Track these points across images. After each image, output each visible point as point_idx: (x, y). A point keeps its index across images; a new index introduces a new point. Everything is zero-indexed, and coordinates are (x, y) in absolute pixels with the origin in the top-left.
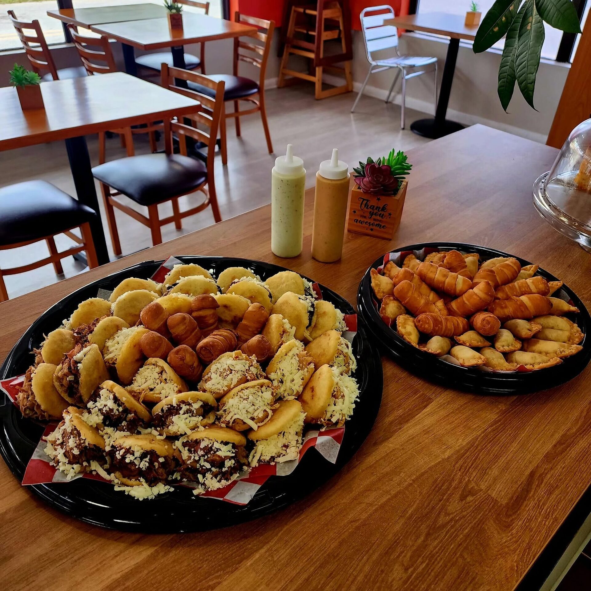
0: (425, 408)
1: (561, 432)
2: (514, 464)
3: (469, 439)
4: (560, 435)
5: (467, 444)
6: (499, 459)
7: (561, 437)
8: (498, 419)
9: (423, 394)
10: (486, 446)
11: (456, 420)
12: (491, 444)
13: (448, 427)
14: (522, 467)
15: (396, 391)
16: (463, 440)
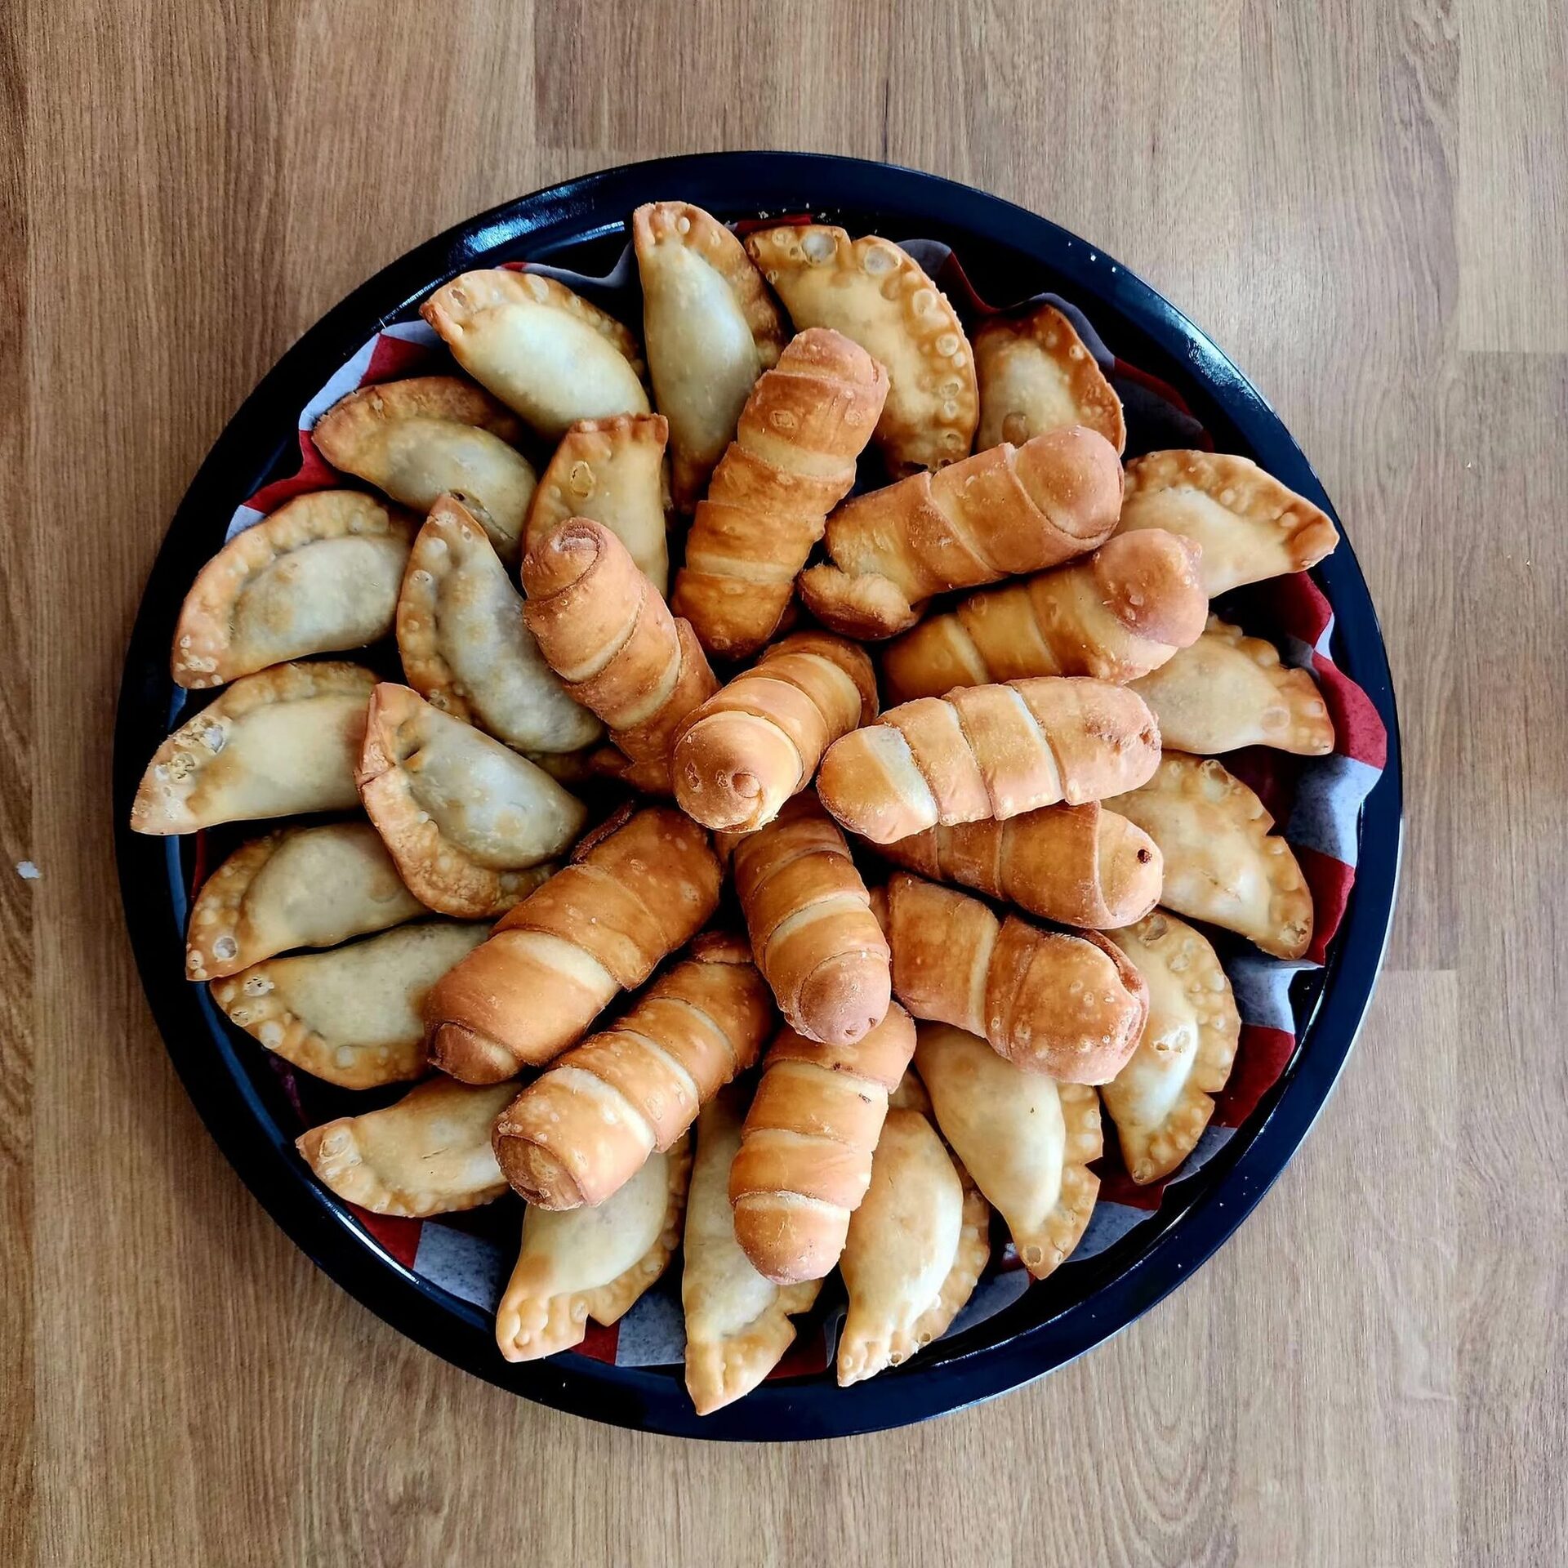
0: (537, 72)
1: (42, 410)
2: (97, 86)
3: (301, 67)
4: (34, 390)
5: (291, 35)
6: (154, 62)
7: (26, 380)
8: (276, 266)
9: (594, 142)
10: (230, 82)
11: (403, 119)
12: (223, 112)
13: (400, 56)
14: (65, 95)
15: (688, 68)
16: (315, 40)
